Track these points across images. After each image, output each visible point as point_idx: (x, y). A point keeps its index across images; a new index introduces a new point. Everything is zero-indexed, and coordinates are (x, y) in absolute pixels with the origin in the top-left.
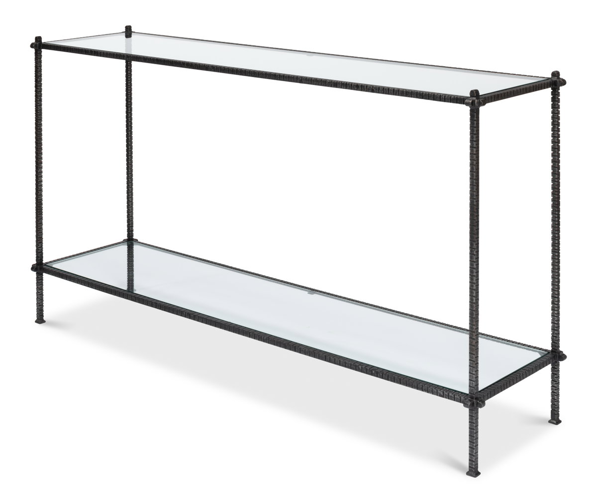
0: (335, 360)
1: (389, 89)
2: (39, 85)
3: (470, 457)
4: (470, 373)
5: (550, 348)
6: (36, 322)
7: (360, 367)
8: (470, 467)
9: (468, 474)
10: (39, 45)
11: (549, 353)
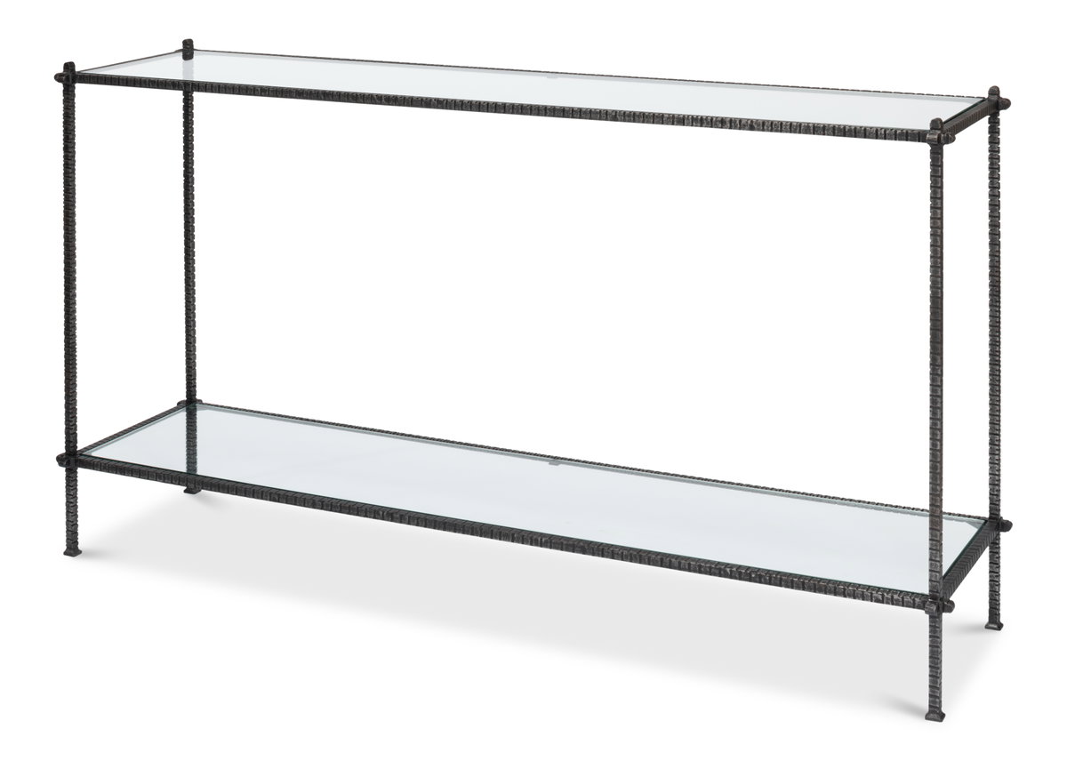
0: (680, 563)
1: (781, 123)
2: (70, 145)
3: (931, 691)
4: (931, 560)
5: (987, 515)
6: (65, 553)
7: (728, 570)
8: (930, 706)
9: (927, 718)
10: (70, 77)
11: (986, 521)
